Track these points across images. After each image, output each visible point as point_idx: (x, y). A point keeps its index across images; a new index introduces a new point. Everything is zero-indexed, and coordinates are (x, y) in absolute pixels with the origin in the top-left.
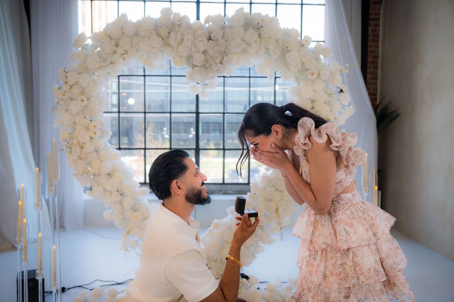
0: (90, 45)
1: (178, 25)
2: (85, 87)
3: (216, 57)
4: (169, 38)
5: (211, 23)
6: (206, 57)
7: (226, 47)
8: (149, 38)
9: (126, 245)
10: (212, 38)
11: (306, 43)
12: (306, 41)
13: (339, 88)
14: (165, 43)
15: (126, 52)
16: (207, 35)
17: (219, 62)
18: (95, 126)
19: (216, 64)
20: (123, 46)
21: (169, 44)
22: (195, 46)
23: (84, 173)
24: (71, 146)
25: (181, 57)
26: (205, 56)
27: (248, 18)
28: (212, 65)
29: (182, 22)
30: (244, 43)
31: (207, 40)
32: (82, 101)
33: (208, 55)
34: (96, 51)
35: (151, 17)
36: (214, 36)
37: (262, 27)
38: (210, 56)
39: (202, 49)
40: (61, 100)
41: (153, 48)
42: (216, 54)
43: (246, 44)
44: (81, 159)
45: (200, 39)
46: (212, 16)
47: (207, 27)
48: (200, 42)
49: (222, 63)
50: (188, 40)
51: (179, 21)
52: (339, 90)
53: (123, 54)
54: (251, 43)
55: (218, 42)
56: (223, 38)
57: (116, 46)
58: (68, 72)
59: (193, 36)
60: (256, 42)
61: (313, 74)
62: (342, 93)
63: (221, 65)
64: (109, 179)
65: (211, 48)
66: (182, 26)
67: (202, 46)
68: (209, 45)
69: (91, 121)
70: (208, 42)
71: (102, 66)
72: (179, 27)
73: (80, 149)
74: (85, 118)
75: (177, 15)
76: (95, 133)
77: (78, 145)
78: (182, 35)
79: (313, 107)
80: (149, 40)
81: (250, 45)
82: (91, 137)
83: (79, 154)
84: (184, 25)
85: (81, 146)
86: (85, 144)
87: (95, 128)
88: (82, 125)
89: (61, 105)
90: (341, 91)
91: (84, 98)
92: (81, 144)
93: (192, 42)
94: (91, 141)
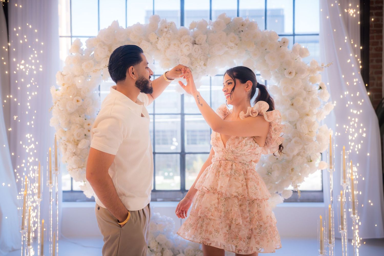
0: (85, 50)
1: (166, 32)
2: (80, 89)
3: (200, 59)
4: (157, 43)
5: (195, 29)
7: (209, 50)
8: (139, 43)
10: (196, 43)
11: (284, 44)
12: (284, 42)
13: (318, 85)
14: (154, 47)
16: (192, 39)
17: (203, 64)
18: (89, 125)
19: (200, 66)
21: (157, 48)
22: (181, 50)
23: (79, 168)
24: (67, 143)
25: (168, 60)
26: (190, 59)
27: (229, 23)
28: (196, 66)
29: (169, 29)
30: (225, 46)
31: (192, 45)
32: (78, 101)
33: (193, 58)
34: (90, 56)
35: (141, 23)
36: (198, 41)
37: (242, 31)
38: (195, 59)
39: (187, 53)
40: (58, 100)
42: (200, 57)
43: (227, 48)
44: (76, 155)
45: (186, 44)
46: (196, 22)
47: (191, 32)
48: (185, 46)
49: (206, 65)
50: (174, 45)
51: (166, 28)
52: (318, 88)
54: (232, 46)
55: (202, 45)
56: (206, 42)
57: (109, 51)
58: (65, 75)
59: (180, 41)
60: (237, 45)
61: (290, 73)
62: (321, 89)
63: (205, 67)
65: (195, 51)
66: (169, 32)
67: (188, 50)
68: (194, 48)
69: (85, 119)
70: (193, 46)
71: (97, 70)
73: (75, 146)
74: (80, 117)
75: (164, 22)
77: (73, 143)
78: (169, 40)
79: (293, 103)
81: (231, 48)
82: (86, 134)
83: (74, 151)
84: (171, 32)
85: (76, 143)
86: (80, 141)
87: (90, 126)
88: (77, 124)
89: (58, 105)
90: (320, 88)
91: (79, 99)
92: (76, 141)
93: (178, 46)
94: (85, 138)
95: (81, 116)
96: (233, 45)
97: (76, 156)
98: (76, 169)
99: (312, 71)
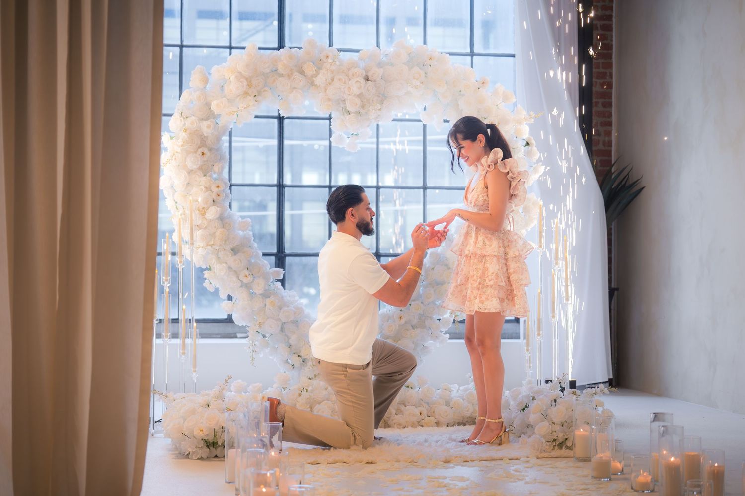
2: (207, 137)
3: (373, 100)
4: (315, 77)
6: (362, 101)
7: (385, 89)
8: (288, 76)
9: (253, 345)
10: (369, 79)
11: (483, 85)
12: (483, 83)
13: (525, 140)
14: (308, 82)
15: (259, 93)
16: (364, 74)
18: (218, 187)
19: (375, 110)
20: (256, 86)
21: (314, 84)
22: (349, 88)
25: (329, 100)
27: (411, 53)
28: (369, 109)
29: (335, 60)
30: (408, 85)
31: (364, 81)
32: (203, 154)
33: (364, 99)
36: (372, 77)
37: (430, 66)
38: (367, 100)
39: (357, 92)
40: (177, 152)
41: (294, 88)
42: (374, 98)
43: (411, 87)
45: (356, 80)
48: (356, 83)
50: (339, 81)
51: (327, 57)
52: (525, 143)
53: (255, 96)
54: (417, 86)
55: (376, 83)
56: (382, 78)
57: (249, 86)
58: (187, 118)
59: (347, 76)
60: (423, 84)
62: (528, 146)
64: (235, 255)
65: (368, 91)
67: (359, 88)
68: (366, 86)
69: (214, 180)
70: (365, 83)
71: (235, 112)
72: (331, 65)
73: (201, 215)
74: (205, 176)
76: (218, 196)
77: (197, 212)
78: (332, 73)
80: (290, 78)
81: (416, 88)
82: (215, 199)
83: (199, 222)
84: (337, 63)
85: (203, 212)
86: (207, 210)
87: (219, 189)
88: (201, 185)
89: (175, 159)
90: (528, 144)
91: (206, 151)
92: (202, 209)
93: (345, 83)
94: (213, 205)
95: (207, 175)
96: (418, 83)
97: (201, 230)
98: (203, 248)
99: (519, 122)
